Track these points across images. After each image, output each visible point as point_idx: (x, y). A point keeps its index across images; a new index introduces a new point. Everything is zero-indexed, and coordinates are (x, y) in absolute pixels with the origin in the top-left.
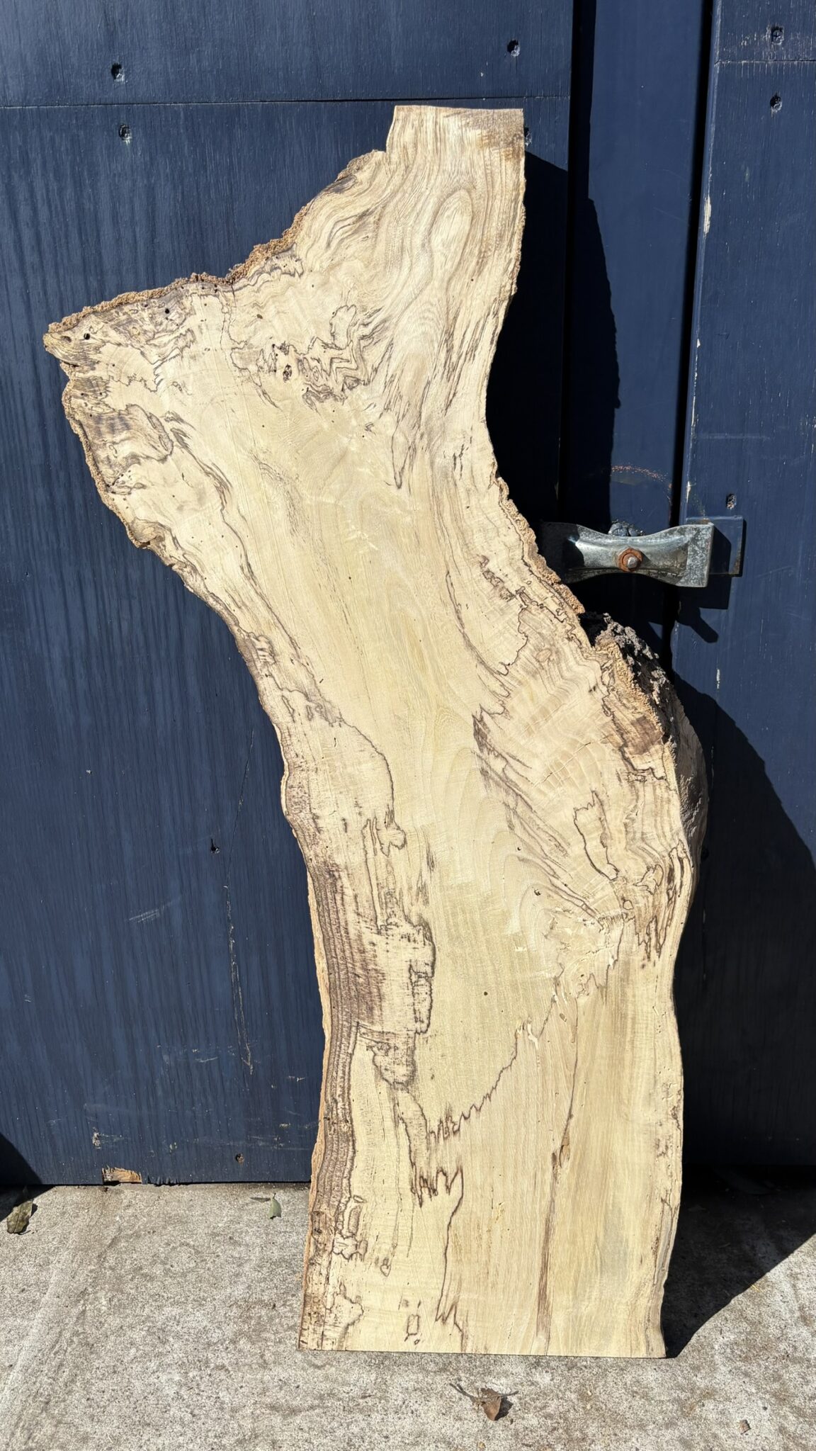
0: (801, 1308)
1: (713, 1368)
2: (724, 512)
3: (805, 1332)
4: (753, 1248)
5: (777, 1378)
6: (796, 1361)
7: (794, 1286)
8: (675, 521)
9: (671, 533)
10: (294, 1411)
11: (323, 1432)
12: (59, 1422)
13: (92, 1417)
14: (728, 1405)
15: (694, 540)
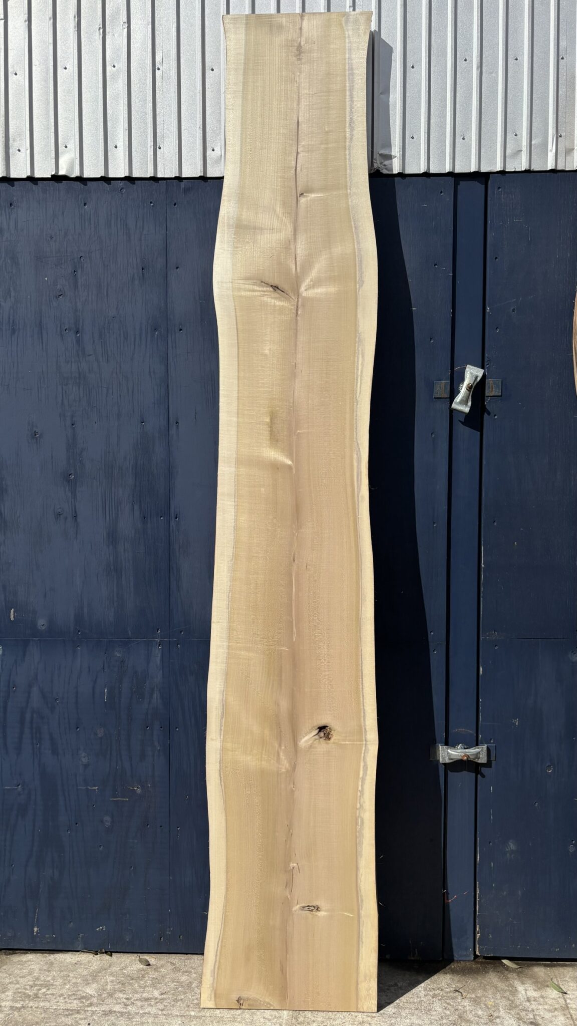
0: (528, 998)
1: (500, 1011)
2: (491, 743)
3: (528, 1004)
4: (513, 983)
5: (518, 1014)
6: (523, 1010)
7: (526, 992)
8: (477, 745)
9: (476, 748)
10: (374, 1017)
11: (383, 1022)
12: (305, 1018)
13: (314, 1017)
14: (503, 1020)
15: (482, 750)
